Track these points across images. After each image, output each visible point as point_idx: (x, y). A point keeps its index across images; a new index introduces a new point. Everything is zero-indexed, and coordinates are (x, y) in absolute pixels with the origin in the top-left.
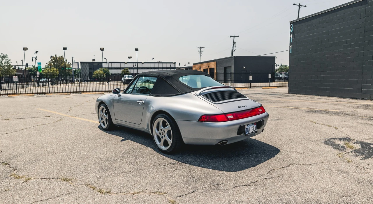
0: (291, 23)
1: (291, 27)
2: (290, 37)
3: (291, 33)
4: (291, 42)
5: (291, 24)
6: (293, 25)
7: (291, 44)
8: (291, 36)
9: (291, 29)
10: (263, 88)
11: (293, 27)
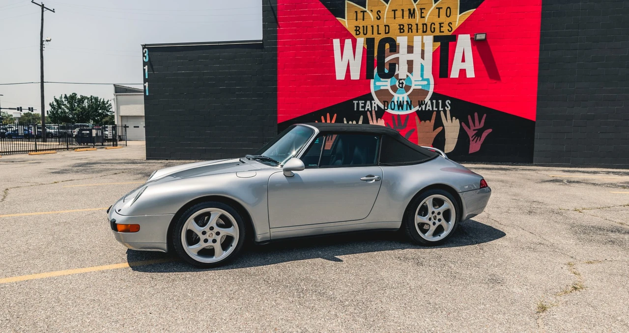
0: (144, 47)
1: (144, 54)
2: (144, 70)
3: (145, 64)
4: (147, 77)
5: (143, 49)
6: (149, 52)
7: (145, 81)
8: (146, 67)
9: (144, 56)
10: (32, 153)
11: (148, 54)
